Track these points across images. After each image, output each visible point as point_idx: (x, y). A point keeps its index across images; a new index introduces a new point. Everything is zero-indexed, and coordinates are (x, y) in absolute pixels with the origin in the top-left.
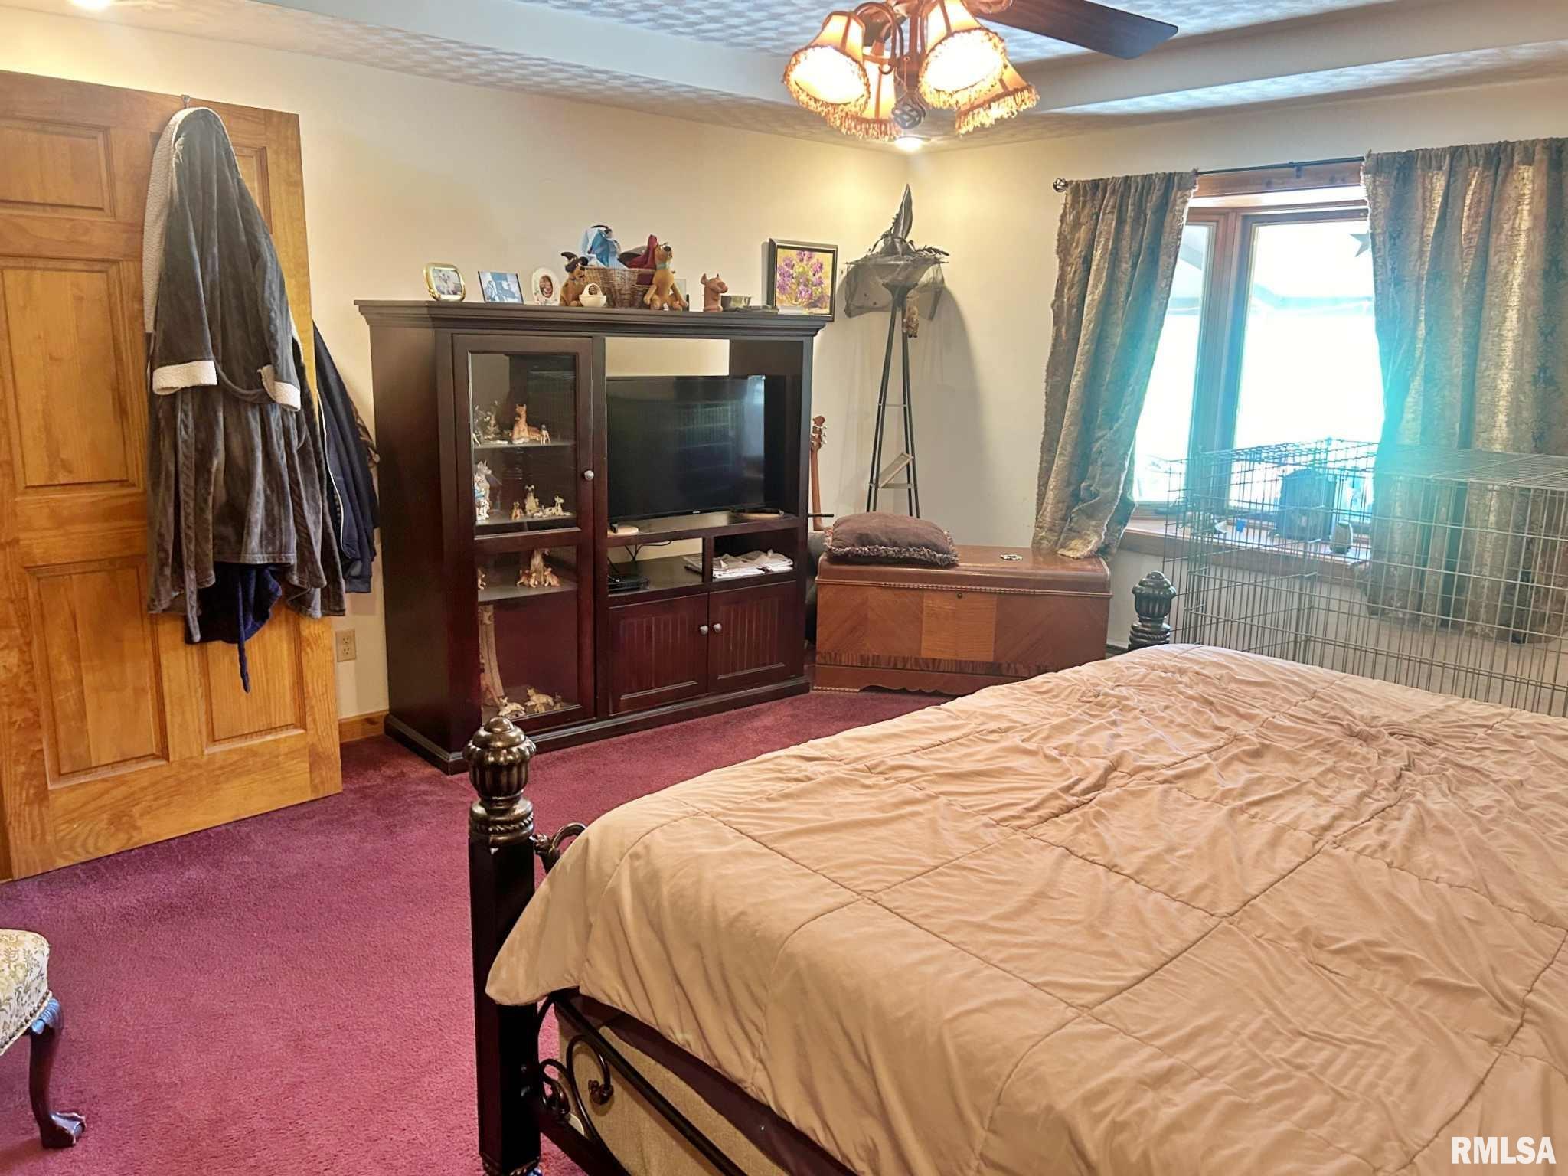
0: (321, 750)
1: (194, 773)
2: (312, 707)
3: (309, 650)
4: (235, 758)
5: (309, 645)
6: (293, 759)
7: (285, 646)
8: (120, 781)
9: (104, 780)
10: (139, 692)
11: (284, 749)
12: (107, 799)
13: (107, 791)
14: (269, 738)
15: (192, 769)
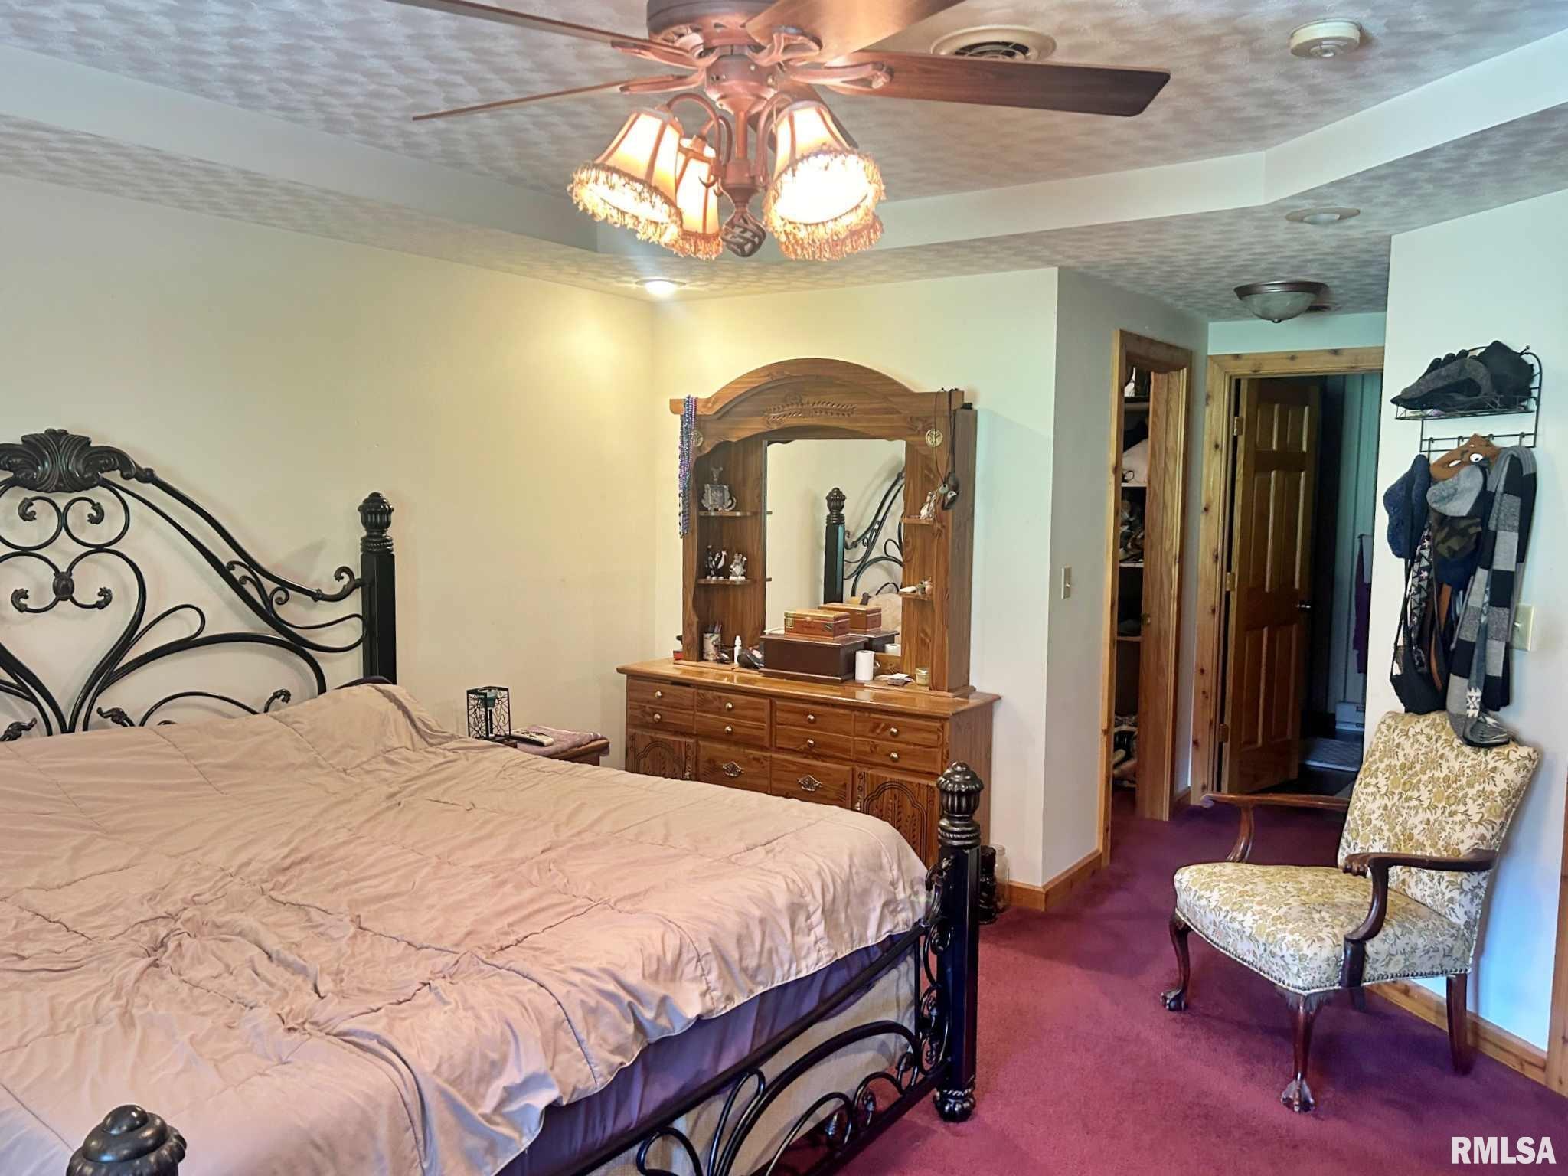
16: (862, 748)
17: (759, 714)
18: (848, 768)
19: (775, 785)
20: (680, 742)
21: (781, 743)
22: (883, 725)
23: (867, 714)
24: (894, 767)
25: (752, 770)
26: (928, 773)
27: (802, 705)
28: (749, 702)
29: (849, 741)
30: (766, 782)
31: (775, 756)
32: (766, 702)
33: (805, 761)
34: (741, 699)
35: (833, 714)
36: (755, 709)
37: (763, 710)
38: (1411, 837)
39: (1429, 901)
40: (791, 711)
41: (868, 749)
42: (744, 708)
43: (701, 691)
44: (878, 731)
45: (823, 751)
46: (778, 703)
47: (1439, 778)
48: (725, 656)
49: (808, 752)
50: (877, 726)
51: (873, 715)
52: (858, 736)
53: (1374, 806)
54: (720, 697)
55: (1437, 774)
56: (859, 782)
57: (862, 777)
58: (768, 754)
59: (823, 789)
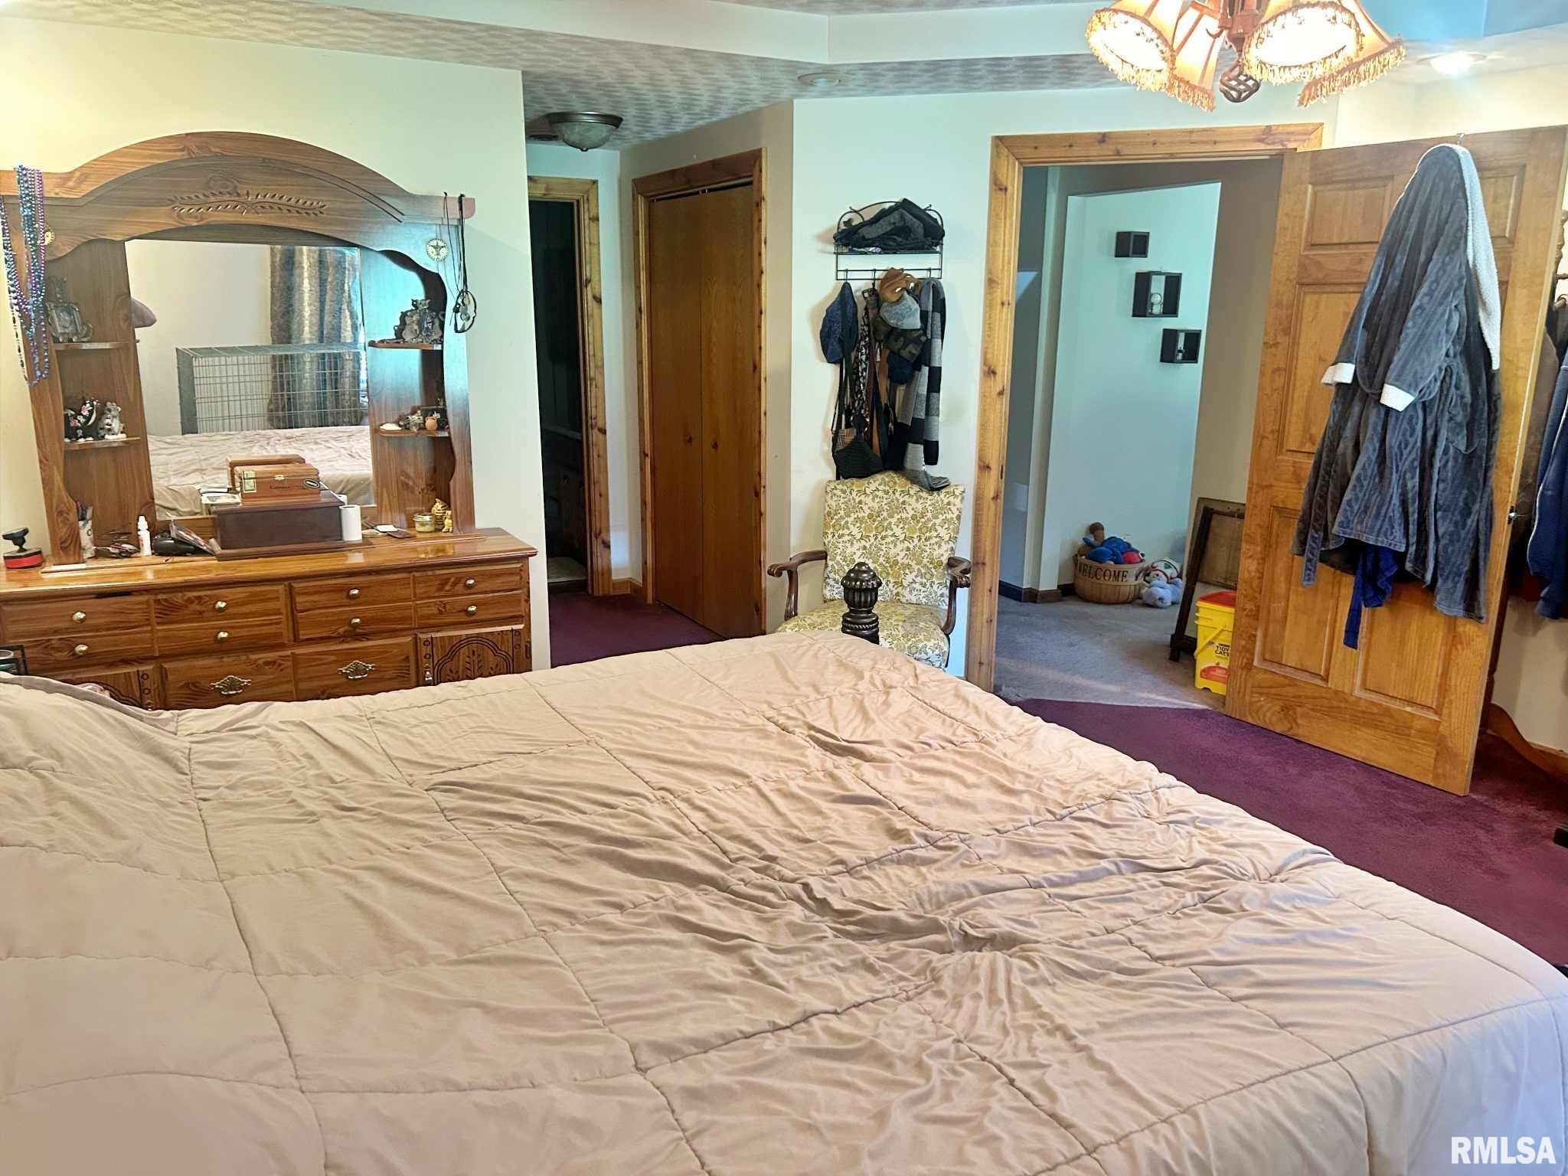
0: (1450, 745)
1: (1343, 705)
2: (1451, 702)
3: (1459, 647)
4: (1375, 710)
5: (1461, 643)
6: (1424, 739)
7: (1441, 633)
8: (1293, 682)
9: (1285, 677)
10: (1322, 623)
11: (1417, 724)
12: (1283, 691)
13: (1284, 686)
14: (1408, 709)
15: (1341, 701)
16: (426, 611)
17: (271, 605)
18: (409, 639)
19: (303, 686)
20: (127, 675)
21: (304, 634)
22: (452, 579)
23: (430, 573)
24: (471, 622)
25: (265, 677)
26: (512, 617)
27: (333, 582)
28: (253, 595)
29: (408, 607)
30: (285, 687)
31: (298, 651)
32: (280, 588)
33: (346, 646)
34: (239, 593)
35: (384, 582)
36: (262, 601)
37: (277, 599)
38: (896, 563)
39: (924, 600)
40: (320, 591)
41: (435, 611)
42: (244, 603)
43: (160, 597)
44: (447, 588)
45: (375, 627)
46: (296, 585)
47: (907, 518)
48: (127, 547)
49: (355, 634)
50: (446, 581)
51: (438, 572)
52: (422, 599)
53: (854, 549)
54: (199, 598)
55: (904, 515)
56: (425, 650)
57: (430, 642)
58: (288, 653)
59: (377, 670)
